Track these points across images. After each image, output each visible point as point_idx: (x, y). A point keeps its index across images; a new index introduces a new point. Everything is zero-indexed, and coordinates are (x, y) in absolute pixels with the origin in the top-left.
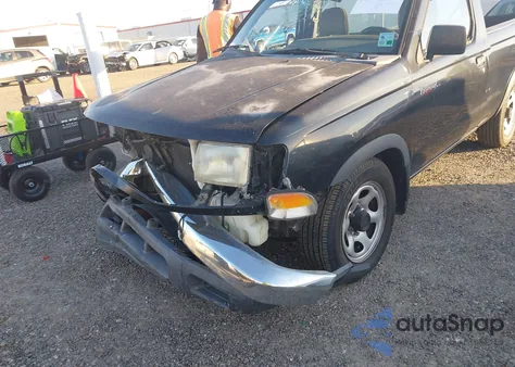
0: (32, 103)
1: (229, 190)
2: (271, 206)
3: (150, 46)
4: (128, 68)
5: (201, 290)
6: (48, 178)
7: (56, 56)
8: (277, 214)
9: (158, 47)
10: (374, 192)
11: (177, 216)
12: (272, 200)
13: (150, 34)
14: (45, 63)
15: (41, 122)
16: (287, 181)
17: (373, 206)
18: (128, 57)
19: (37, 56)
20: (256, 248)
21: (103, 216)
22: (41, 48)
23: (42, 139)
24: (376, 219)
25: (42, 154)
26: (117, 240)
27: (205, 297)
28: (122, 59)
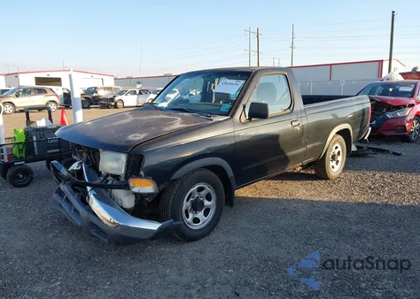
0: (32, 126)
1: (116, 177)
2: (131, 185)
3: (135, 93)
4: (116, 107)
5: (96, 232)
6: (32, 173)
7: (65, 94)
8: (136, 190)
9: (140, 93)
10: (208, 189)
11: (89, 188)
12: (132, 182)
13: (139, 83)
14: (54, 98)
15: (34, 138)
16: (142, 173)
17: (209, 197)
18: (117, 99)
19: (50, 93)
20: (126, 210)
21: (57, 192)
22: (54, 88)
23: (33, 148)
24: (210, 206)
25: (32, 157)
26: (61, 206)
27: (98, 236)
28: (112, 100)
